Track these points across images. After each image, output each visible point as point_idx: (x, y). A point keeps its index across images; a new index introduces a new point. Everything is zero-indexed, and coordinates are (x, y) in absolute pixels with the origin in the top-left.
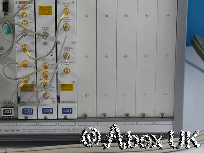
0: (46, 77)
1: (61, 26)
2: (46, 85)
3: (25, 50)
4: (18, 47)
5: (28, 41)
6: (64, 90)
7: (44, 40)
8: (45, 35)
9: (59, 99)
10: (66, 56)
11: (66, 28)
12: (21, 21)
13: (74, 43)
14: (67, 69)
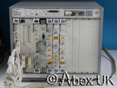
0: (56, 59)
1: (61, 43)
2: (56, 62)
3: (49, 51)
4: (47, 50)
5: (50, 48)
6: (62, 64)
7: (55, 48)
8: (56, 46)
9: (60, 67)
10: (62, 53)
11: (62, 44)
12: (48, 41)
13: (65, 49)
14: (63, 57)
